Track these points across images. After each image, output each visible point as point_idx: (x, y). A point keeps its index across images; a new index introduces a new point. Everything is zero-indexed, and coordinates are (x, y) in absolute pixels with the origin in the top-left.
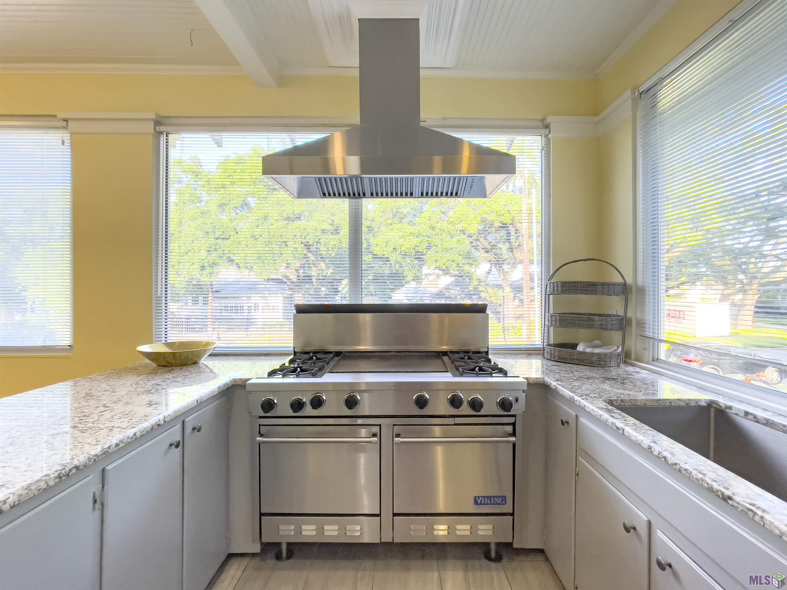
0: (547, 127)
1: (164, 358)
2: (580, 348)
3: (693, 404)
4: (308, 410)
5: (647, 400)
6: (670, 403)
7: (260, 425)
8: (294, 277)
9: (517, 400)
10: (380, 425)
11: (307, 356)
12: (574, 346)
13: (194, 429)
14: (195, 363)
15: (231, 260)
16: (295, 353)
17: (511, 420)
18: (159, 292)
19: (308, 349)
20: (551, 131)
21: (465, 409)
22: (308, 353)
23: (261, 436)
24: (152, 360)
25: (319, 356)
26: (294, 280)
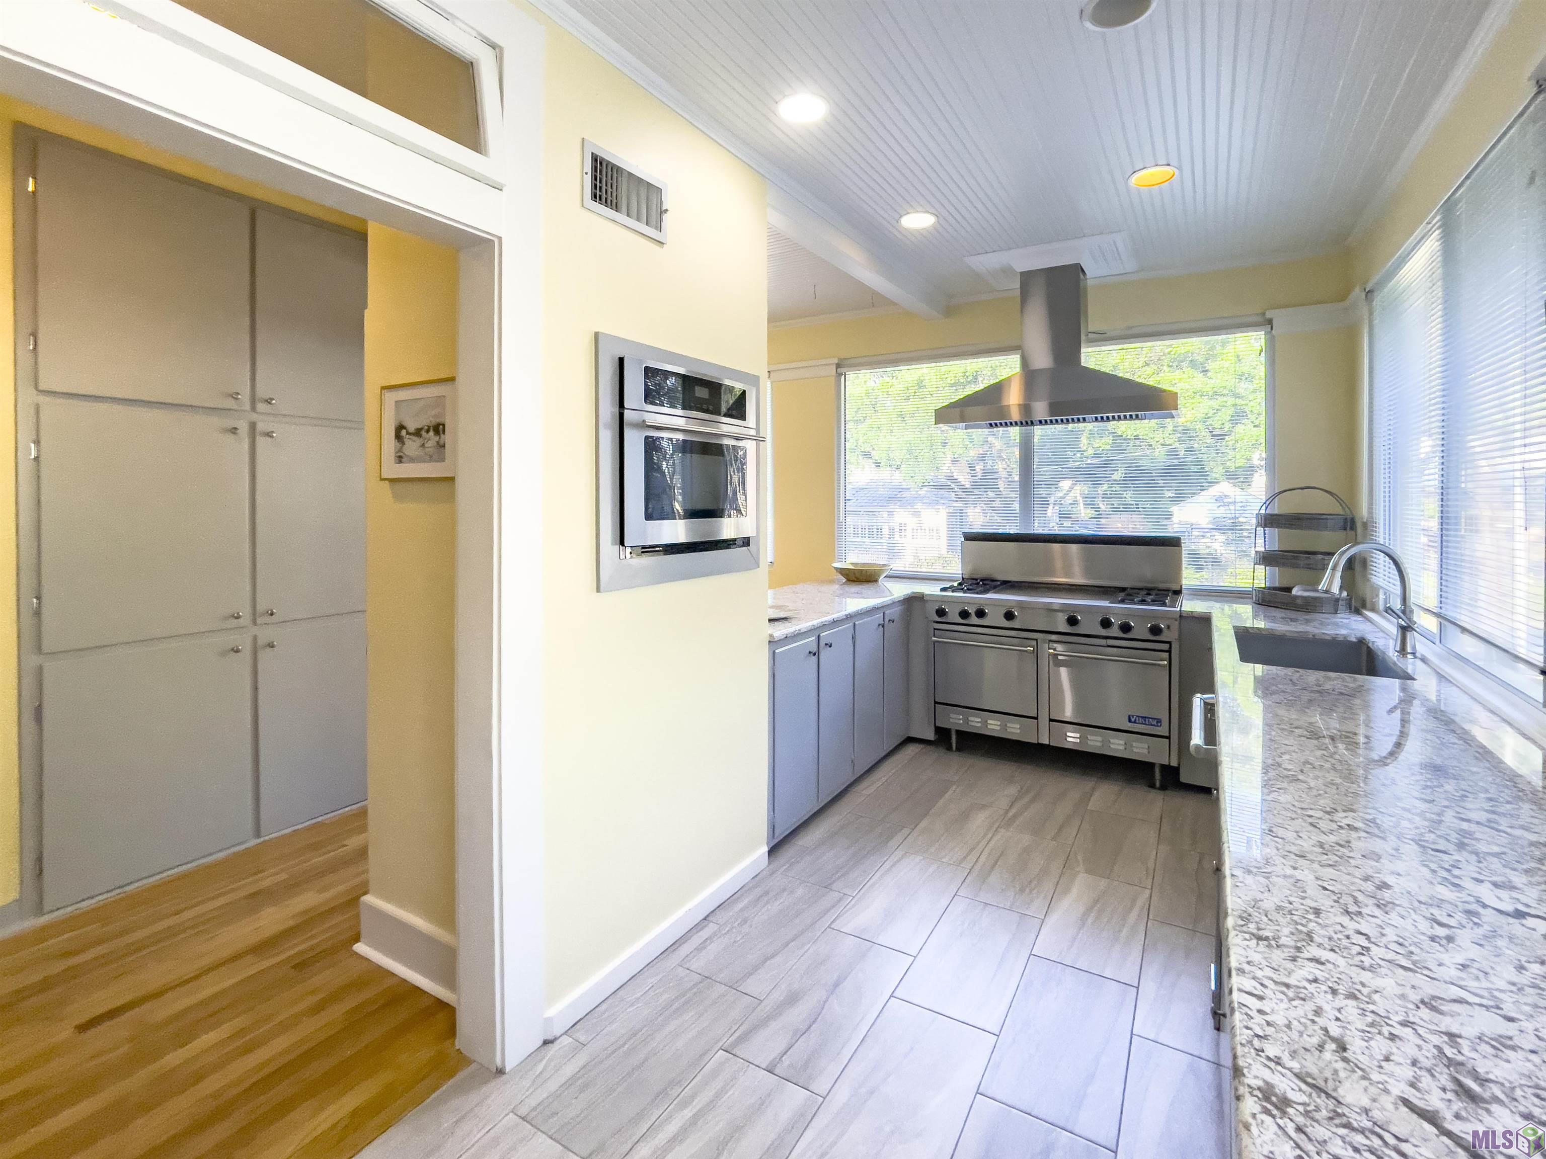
0: (1270, 322)
1: (854, 574)
2: (1295, 591)
3: (1341, 639)
4: (974, 620)
5: (1287, 631)
6: (1314, 636)
7: (935, 629)
8: (965, 479)
9: (1168, 627)
10: (1037, 640)
11: (975, 582)
12: (1289, 590)
13: (889, 620)
14: (876, 581)
15: (867, 455)
16: (963, 579)
17: (1166, 647)
18: (841, 518)
19: (975, 576)
20: (1274, 328)
21: (1115, 631)
22: (977, 580)
23: (935, 637)
24: (842, 575)
25: (985, 582)
26: (967, 486)
